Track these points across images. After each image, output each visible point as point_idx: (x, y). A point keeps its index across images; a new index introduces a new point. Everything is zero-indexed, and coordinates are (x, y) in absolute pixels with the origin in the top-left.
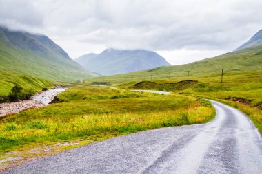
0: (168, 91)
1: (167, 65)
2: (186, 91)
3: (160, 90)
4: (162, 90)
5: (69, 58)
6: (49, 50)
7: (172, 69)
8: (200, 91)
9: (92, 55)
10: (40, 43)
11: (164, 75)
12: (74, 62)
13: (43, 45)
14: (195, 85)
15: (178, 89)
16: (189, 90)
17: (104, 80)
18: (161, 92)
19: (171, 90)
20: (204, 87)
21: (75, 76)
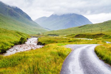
0: (91, 39)
1: (90, 24)
2: (99, 38)
3: (88, 38)
4: (89, 38)
5: (31, 20)
6: (20, 15)
7: (93, 26)
8: (105, 38)
9: (44, 18)
10: (15, 12)
11: (88, 30)
12: (34, 22)
13: (17, 13)
14: (103, 36)
15: (96, 38)
16: (101, 38)
17: (54, 33)
18: (89, 39)
19: (93, 38)
20: (107, 36)
21: (36, 31)
